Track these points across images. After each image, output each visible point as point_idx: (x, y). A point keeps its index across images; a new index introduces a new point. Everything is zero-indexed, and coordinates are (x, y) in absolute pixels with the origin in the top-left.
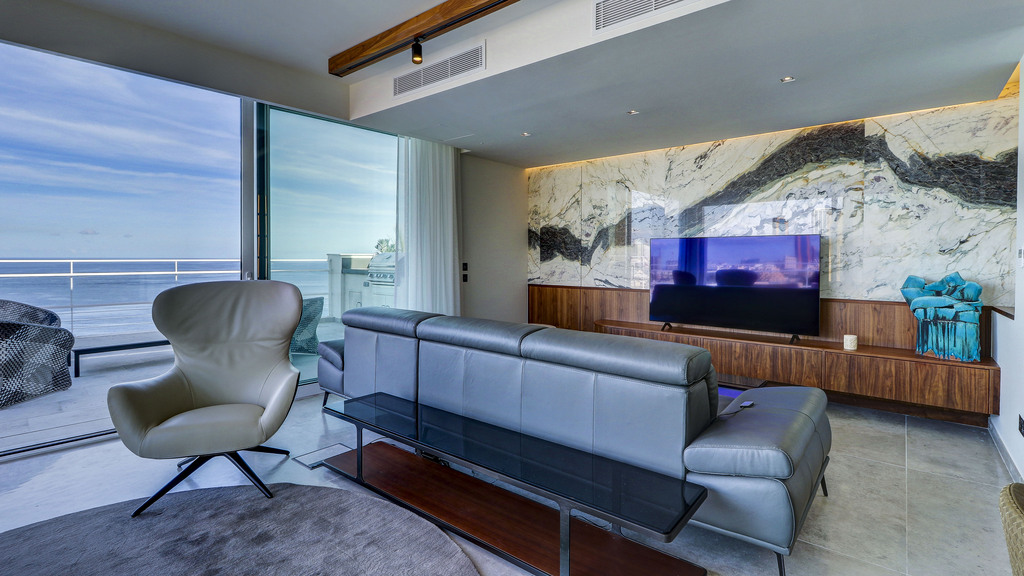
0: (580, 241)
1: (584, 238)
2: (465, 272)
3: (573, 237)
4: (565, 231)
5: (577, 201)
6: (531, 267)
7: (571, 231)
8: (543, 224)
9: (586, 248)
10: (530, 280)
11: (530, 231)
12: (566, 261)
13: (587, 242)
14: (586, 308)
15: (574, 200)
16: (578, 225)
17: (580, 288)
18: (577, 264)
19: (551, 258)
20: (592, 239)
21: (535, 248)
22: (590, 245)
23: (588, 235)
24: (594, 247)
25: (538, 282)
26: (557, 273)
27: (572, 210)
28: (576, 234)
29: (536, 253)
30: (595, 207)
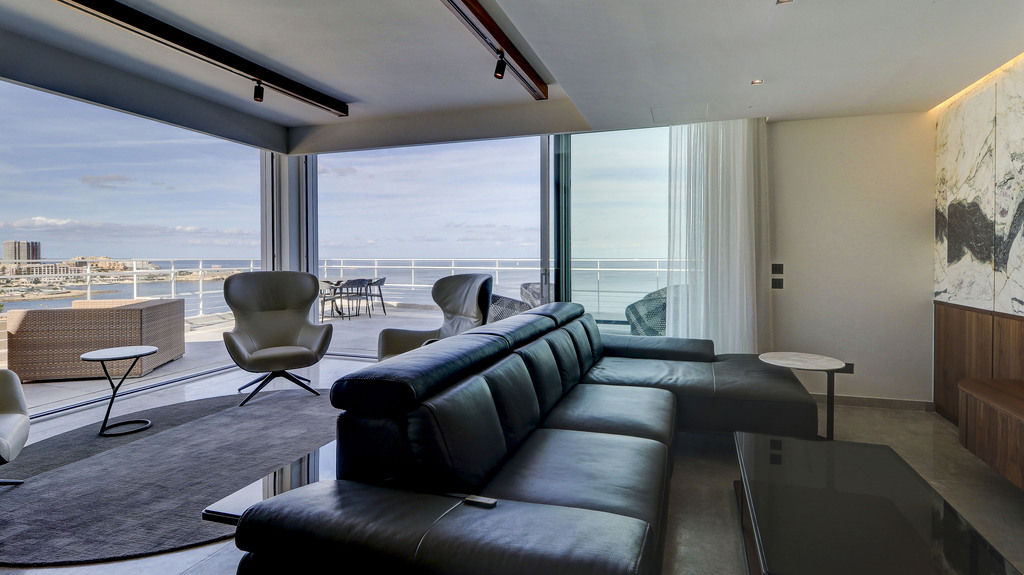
0: (992, 225)
1: (999, 219)
2: (778, 276)
3: (984, 217)
4: (975, 207)
5: (990, 151)
6: (939, 273)
7: (982, 207)
8: (950, 199)
9: (1001, 238)
10: (937, 294)
11: (937, 211)
12: (976, 263)
13: (1003, 226)
14: (1001, 352)
15: (986, 149)
16: (990, 194)
17: (993, 314)
18: (989, 267)
19: (959, 259)
20: (1009, 219)
21: (942, 241)
22: (1007, 232)
23: (1004, 213)
24: (1012, 236)
25: (943, 298)
26: (965, 284)
27: (984, 167)
28: (988, 210)
29: (942, 248)
30: (1013, 157)
